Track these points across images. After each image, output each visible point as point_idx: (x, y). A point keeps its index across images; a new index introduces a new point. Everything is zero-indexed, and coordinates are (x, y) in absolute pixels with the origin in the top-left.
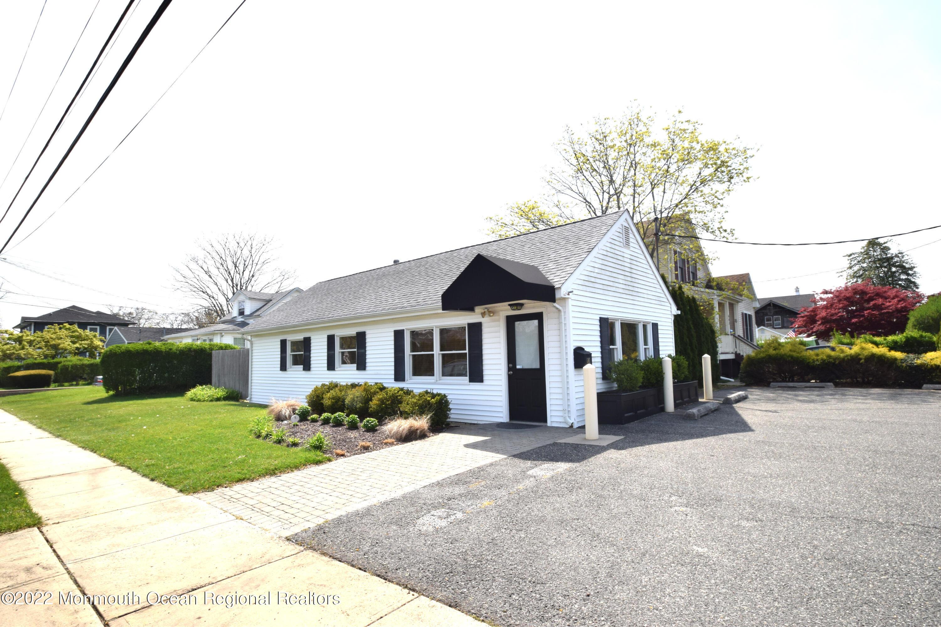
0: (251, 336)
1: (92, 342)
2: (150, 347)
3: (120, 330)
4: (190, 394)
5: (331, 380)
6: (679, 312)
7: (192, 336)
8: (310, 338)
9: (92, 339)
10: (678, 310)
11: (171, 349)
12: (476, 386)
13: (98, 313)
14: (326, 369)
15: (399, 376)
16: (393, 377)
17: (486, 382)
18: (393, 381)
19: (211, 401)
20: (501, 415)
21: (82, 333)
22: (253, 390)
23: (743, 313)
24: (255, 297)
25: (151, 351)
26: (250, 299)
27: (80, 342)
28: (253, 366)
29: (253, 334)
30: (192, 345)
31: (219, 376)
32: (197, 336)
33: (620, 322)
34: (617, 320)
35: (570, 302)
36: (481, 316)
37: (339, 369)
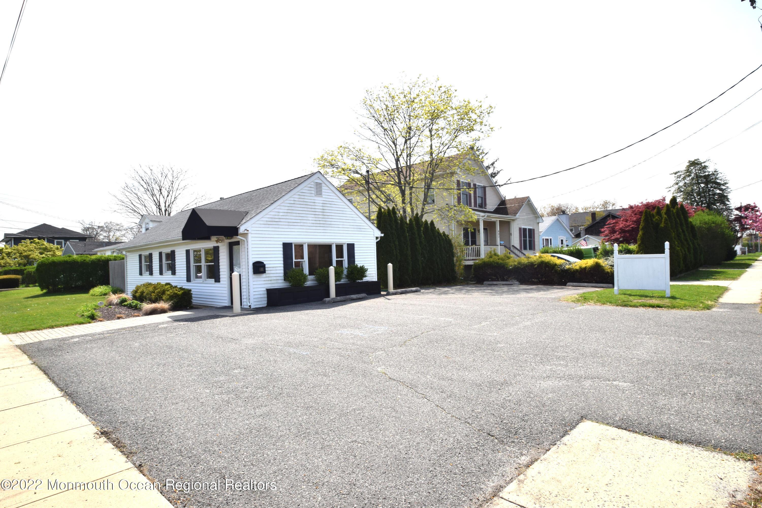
0: (126, 252)
1: (55, 253)
2: (70, 259)
3: (70, 244)
4: (92, 291)
5: (157, 281)
6: (383, 235)
7: (111, 249)
8: (152, 253)
9: (54, 250)
10: (381, 233)
11: (85, 260)
12: (217, 284)
13: (63, 229)
14: (159, 274)
15: (189, 280)
16: (186, 279)
17: (221, 282)
18: (186, 282)
19: (101, 295)
20: (226, 302)
21: (48, 246)
22: (128, 288)
23: (520, 229)
24: (156, 220)
25: (70, 262)
26: (151, 221)
27: (46, 253)
28: (128, 272)
29: (127, 250)
30: (101, 257)
31: (113, 279)
32: (113, 249)
33: (307, 244)
34: (305, 243)
35: (250, 236)
36: (215, 242)
37: (165, 274)
